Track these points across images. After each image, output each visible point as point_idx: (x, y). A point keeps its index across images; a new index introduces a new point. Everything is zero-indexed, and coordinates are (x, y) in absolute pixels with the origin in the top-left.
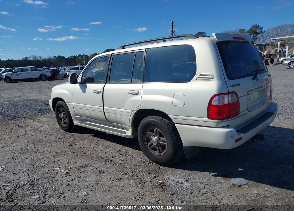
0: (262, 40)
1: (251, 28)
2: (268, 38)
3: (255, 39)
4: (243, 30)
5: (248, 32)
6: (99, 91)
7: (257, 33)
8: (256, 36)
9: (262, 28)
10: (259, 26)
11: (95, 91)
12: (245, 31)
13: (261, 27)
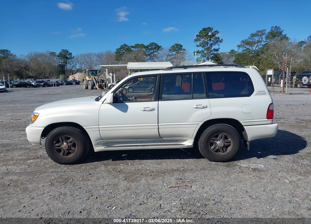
0: (72, 65)
1: (61, 53)
2: (78, 63)
3: (66, 63)
4: (53, 54)
5: (58, 56)
6: (153, 109)
7: (67, 58)
8: (66, 61)
9: (71, 54)
10: (68, 51)
11: (144, 109)
12: (56, 54)
13: (70, 52)
